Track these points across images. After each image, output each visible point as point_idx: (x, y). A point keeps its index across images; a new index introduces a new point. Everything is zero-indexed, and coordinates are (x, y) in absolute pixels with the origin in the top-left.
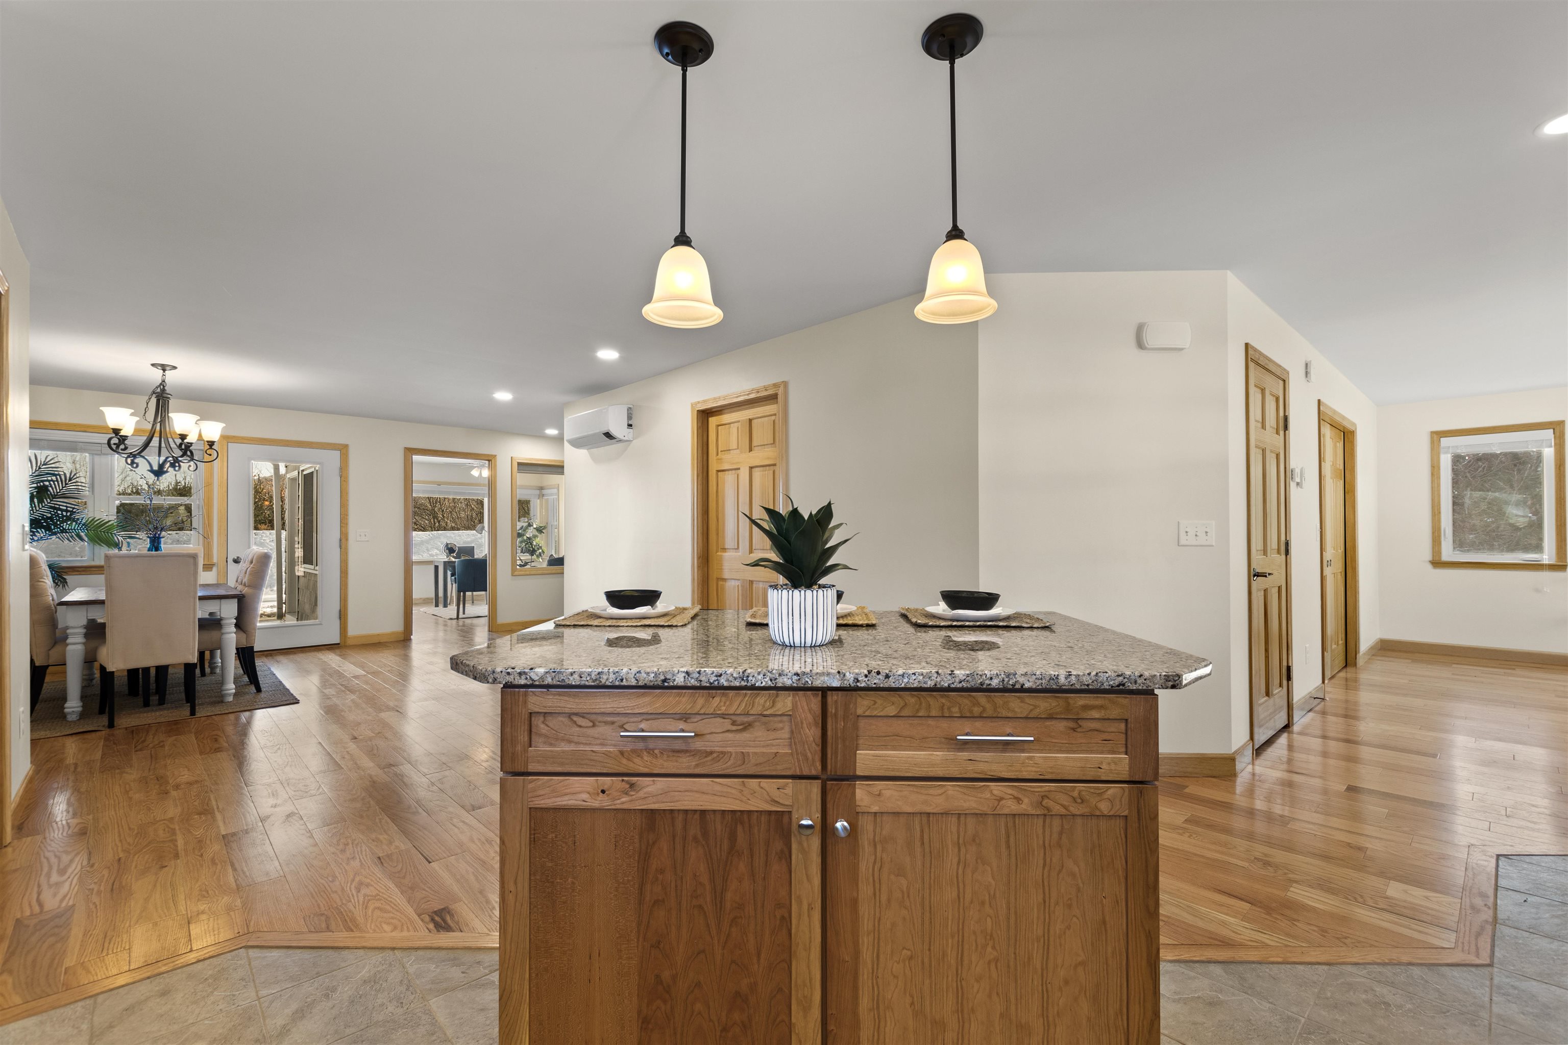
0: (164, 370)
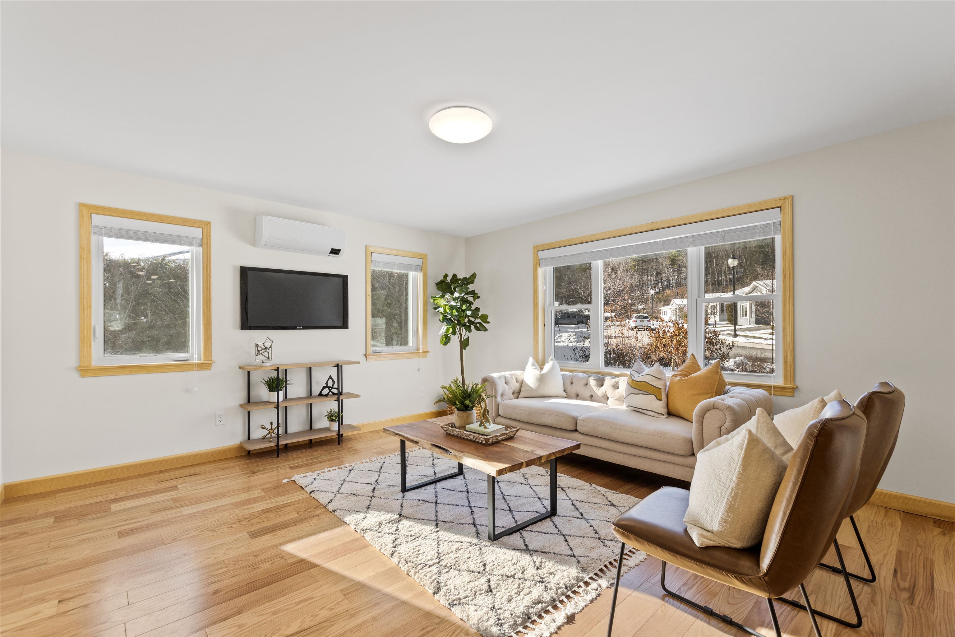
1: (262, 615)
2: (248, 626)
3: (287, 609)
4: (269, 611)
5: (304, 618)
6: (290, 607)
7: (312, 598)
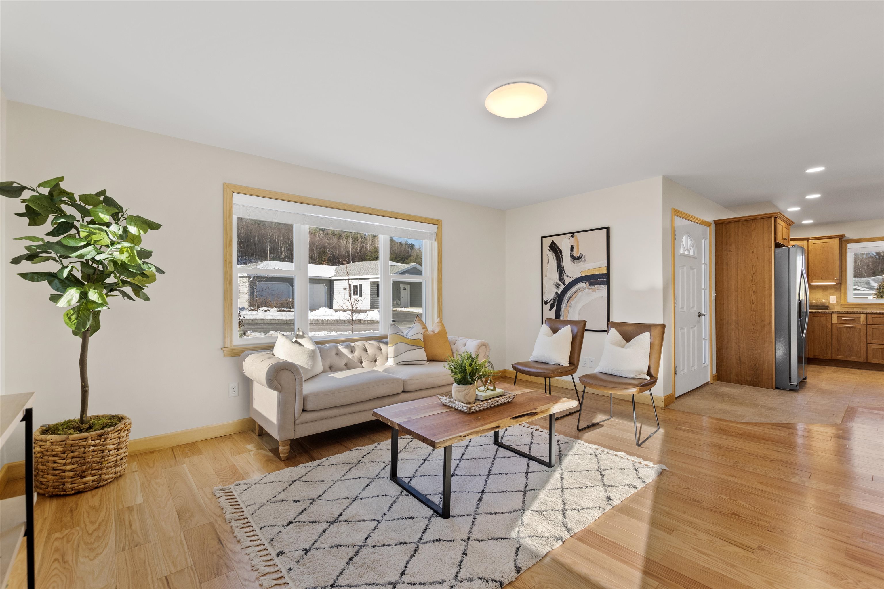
1: (744, 574)
2: (763, 578)
3: (721, 560)
4: (735, 571)
5: (719, 546)
6: (716, 559)
7: (693, 548)
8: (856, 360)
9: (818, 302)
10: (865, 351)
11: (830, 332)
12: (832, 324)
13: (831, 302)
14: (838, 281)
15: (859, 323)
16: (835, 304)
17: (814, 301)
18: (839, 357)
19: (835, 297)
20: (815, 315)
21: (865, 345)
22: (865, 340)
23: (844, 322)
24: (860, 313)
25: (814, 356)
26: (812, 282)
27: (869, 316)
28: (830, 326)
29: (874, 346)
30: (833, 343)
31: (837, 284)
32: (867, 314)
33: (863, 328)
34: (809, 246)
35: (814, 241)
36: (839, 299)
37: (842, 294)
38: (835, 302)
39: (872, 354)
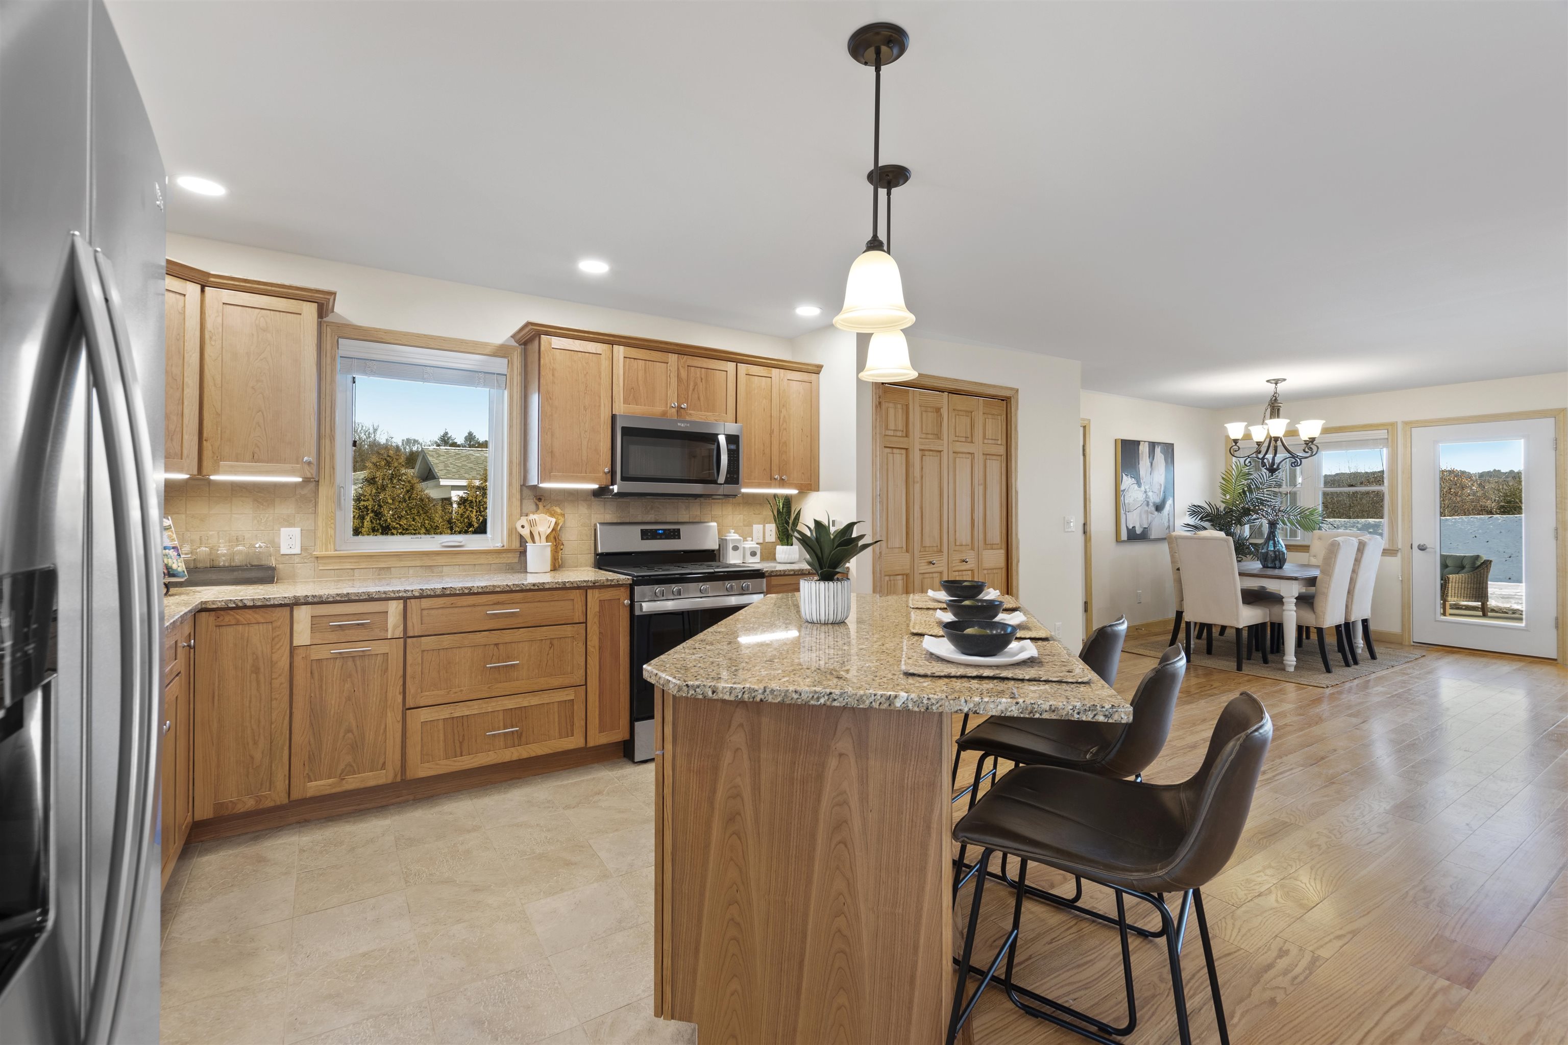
0: (1276, 384)
8: (372, 783)
9: (240, 552)
10: (398, 735)
11: (286, 685)
12: (293, 649)
13: (284, 550)
14: (310, 472)
15: (382, 635)
16: (297, 559)
17: (223, 550)
18: (317, 786)
19: (296, 531)
20: (228, 618)
21: (399, 717)
22: (400, 698)
23: (333, 637)
24: (386, 598)
25: (218, 806)
26: (216, 472)
27: (412, 603)
28: (284, 662)
29: (425, 715)
30: (296, 726)
31: (307, 481)
32: (406, 599)
33: (394, 650)
34: (209, 312)
35: (227, 295)
36: (309, 536)
37: (320, 523)
38: (297, 550)
39: (419, 748)
